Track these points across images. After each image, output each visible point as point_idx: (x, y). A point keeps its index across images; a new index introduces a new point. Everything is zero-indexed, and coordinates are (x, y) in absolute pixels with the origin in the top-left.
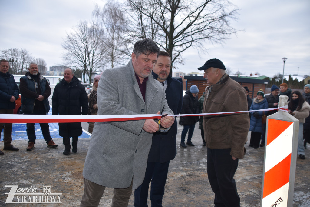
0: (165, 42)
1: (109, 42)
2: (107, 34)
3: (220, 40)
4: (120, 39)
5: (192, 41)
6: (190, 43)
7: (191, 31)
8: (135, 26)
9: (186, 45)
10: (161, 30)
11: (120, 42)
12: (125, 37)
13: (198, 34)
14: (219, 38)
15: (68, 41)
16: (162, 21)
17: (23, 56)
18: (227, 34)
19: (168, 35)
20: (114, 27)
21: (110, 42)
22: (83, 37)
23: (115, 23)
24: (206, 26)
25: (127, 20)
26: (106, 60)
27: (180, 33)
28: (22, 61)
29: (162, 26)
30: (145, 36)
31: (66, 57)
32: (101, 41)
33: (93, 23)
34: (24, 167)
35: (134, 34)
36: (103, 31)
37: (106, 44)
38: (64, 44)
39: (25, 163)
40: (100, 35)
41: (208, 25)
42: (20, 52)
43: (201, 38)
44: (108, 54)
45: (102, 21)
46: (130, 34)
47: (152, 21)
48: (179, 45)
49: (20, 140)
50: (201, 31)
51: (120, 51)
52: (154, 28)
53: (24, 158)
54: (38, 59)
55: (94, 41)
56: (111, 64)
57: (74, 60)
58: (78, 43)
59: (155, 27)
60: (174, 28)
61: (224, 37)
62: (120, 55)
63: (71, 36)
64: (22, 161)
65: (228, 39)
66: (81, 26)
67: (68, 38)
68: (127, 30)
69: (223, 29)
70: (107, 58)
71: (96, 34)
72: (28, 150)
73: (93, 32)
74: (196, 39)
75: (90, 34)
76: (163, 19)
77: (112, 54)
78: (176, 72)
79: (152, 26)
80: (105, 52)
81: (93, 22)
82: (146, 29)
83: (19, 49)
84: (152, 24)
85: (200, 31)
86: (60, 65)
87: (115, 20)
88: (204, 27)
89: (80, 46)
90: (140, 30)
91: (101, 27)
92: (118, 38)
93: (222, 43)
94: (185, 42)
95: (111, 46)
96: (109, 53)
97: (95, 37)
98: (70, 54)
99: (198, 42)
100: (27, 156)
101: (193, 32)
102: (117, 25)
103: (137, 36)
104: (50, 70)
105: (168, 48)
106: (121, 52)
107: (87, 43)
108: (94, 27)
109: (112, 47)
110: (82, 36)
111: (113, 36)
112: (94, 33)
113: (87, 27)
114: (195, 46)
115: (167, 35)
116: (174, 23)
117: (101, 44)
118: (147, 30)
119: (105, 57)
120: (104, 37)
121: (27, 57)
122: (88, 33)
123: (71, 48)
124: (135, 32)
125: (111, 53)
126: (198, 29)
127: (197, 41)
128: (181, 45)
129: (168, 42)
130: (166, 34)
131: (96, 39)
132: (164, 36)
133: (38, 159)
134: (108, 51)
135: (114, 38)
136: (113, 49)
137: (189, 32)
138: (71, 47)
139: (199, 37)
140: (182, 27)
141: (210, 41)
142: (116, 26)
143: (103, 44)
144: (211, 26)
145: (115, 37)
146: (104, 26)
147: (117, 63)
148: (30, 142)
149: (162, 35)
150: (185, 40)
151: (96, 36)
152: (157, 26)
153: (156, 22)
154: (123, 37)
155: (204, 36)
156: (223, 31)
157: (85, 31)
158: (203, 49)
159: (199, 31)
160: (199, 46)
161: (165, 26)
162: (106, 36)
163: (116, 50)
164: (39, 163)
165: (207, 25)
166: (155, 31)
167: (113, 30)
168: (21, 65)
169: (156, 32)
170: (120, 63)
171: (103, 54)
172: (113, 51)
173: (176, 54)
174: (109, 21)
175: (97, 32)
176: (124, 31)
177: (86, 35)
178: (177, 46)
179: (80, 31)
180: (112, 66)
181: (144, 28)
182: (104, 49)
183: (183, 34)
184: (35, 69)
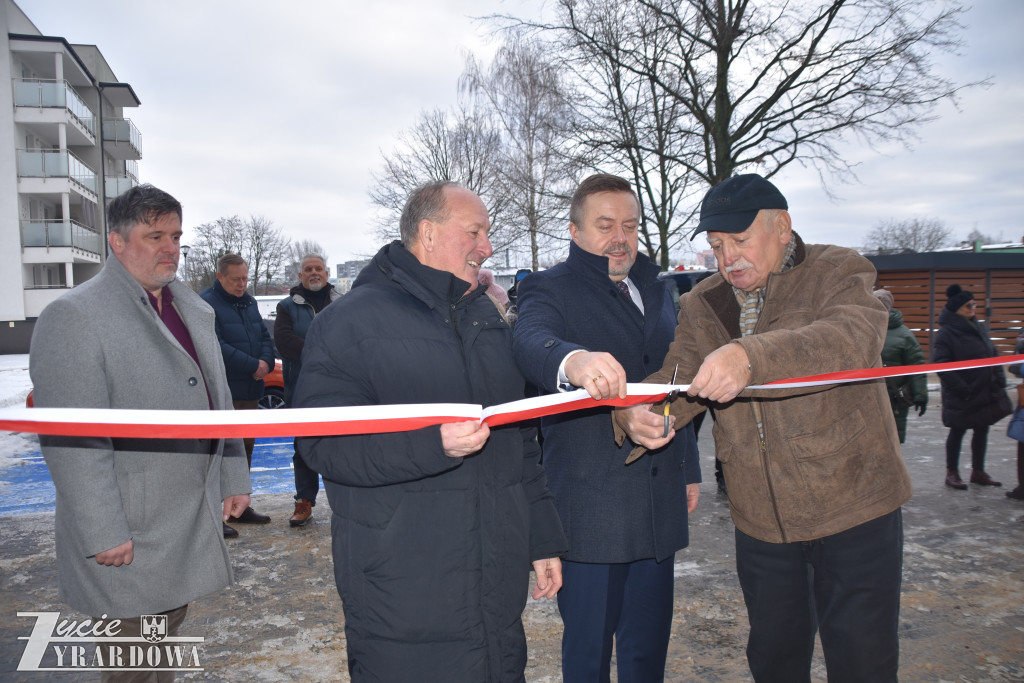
0: (704, 154)
1: (518, 171)
2: (511, 147)
3: (895, 127)
4: (552, 158)
5: (796, 141)
6: (791, 148)
7: (790, 107)
8: (599, 111)
9: (775, 158)
10: (686, 114)
11: (553, 167)
12: (568, 149)
13: (814, 115)
14: (891, 120)
15: (388, 179)
16: (687, 86)
17: (258, 238)
18: (919, 102)
19: (712, 128)
20: (532, 119)
21: (520, 170)
22: (436, 163)
23: (533, 106)
24: (840, 85)
25: (570, 92)
26: (513, 229)
27: (750, 121)
28: (253, 255)
29: (690, 103)
30: (636, 141)
32: (491, 170)
33: (462, 114)
34: (274, 575)
35: (599, 137)
36: (497, 138)
37: (510, 178)
38: (377, 190)
39: (278, 564)
40: (487, 151)
41: (849, 81)
42: (248, 226)
43: (826, 126)
44: (516, 212)
45: (492, 106)
46: (586, 138)
47: (653, 89)
48: (752, 160)
49: (259, 496)
50: (825, 104)
51: (557, 196)
52: (663, 110)
53: (272, 550)
54: (301, 243)
55: (471, 173)
56: (530, 243)
59: (667, 105)
60: (729, 103)
61: (913, 116)
62: (556, 211)
63: (396, 162)
64: (268, 557)
65: (926, 120)
66: (427, 128)
67: (388, 171)
68: (574, 125)
69: (907, 90)
70: (514, 224)
71: (476, 148)
72: (294, 524)
73: (464, 145)
74: (811, 134)
75: (456, 150)
76: (690, 77)
77: (532, 208)
79: (656, 106)
80: (506, 204)
82: (636, 116)
83: (245, 218)
84: (655, 99)
85: (821, 103)
87: (533, 97)
88: (837, 89)
90: (617, 122)
91: (489, 126)
92: (547, 155)
93: (904, 136)
94: (773, 146)
95: (527, 182)
96: (522, 207)
97: (472, 158)
99: (819, 144)
100: (281, 542)
101: (798, 111)
102: (539, 112)
103: (606, 143)
104: (339, 277)
105: (715, 173)
106: (559, 200)
108: (469, 127)
109: (529, 185)
110: (431, 158)
111: (531, 150)
112: (467, 146)
113: (445, 129)
114: (806, 157)
115: (707, 130)
116: (730, 87)
117: (492, 179)
118: (639, 120)
119: (510, 221)
120: (501, 157)
121: (268, 241)
122: (450, 146)
124: (601, 129)
125: (526, 205)
126: (815, 98)
127: (813, 141)
128: (758, 159)
129: (713, 151)
130: (703, 128)
131: (476, 165)
132: (698, 135)
133: (315, 551)
134: (516, 200)
135: (534, 157)
136: (533, 191)
137: (784, 113)
138: (399, 199)
139: (821, 124)
140: (759, 96)
141: (860, 134)
142: (536, 116)
143: (499, 180)
144: (861, 81)
145: (538, 152)
146: (499, 121)
147: (548, 237)
148: (300, 501)
149: (692, 133)
150: (773, 139)
151: (477, 154)
152: (672, 103)
153: (667, 89)
154: (561, 149)
155: (837, 119)
156: (904, 95)
157: (438, 142)
158: (839, 164)
159: (817, 106)
160: (821, 158)
161: (700, 100)
162: (508, 152)
163: (542, 193)
164: (318, 564)
165: (844, 81)
166: (666, 120)
167: (529, 129)
168: (253, 267)
169: (669, 122)
170: (559, 236)
171: (500, 211)
172: (532, 198)
174: (514, 102)
175: (478, 141)
176: (563, 130)
177: (444, 155)
178: (745, 165)
179: (423, 146)
180: (535, 249)
181: (630, 113)
182: (504, 196)
183: (762, 121)
184: (314, 272)
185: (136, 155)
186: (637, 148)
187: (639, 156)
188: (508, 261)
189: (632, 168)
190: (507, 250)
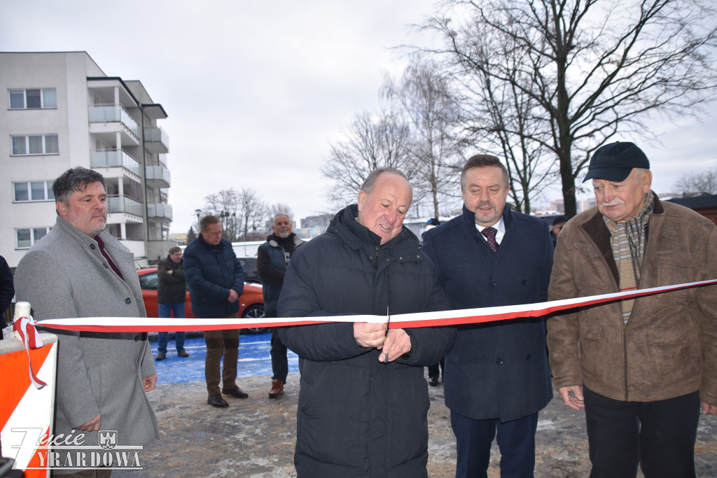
0: (551, 133)
1: (422, 150)
2: (417, 134)
3: (688, 106)
4: (446, 141)
5: (617, 120)
6: (614, 125)
7: (611, 97)
8: (476, 106)
9: (602, 133)
10: (537, 105)
11: (446, 146)
12: (456, 134)
13: (629, 101)
15: (333, 160)
16: (537, 87)
17: (246, 203)
19: (556, 115)
20: (431, 114)
21: (424, 149)
22: (366, 147)
23: (431, 105)
24: (646, 79)
25: (456, 95)
26: (420, 190)
27: (583, 108)
28: (244, 214)
29: (540, 98)
30: (503, 126)
31: (333, 195)
32: (404, 151)
33: (382, 113)
34: (258, 431)
35: (477, 125)
36: (407, 128)
37: (417, 156)
38: (327, 168)
39: (260, 423)
40: (401, 138)
41: (653, 76)
42: (240, 195)
43: (638, 109)
44: (422, 178)
45: (403, 107)
46: (467, 126)
47: (514, 89)
48: (585, 136)
49: (248, 378)
50: (636, 93)
51: (450, 167)
52: (522, 104)
53: (257, 414)
54: (276, 205)
55: (390, 153)
56: (432, 200)
57: (350, 199)
58: (356, 162)
59: (524, 101)
60: (566, 96)
61: (701, 98)
62: (450, 177)
63: (339, 148)
64: (255, 419)
66: (359, 124)
67: (333, 154)
68: (459, 117)
69: (696, 79)
70: (421, 187)
71: (393, 136)
72: (272, 396)
73: (384, 134)
74: (627, 115)
75: (379, 138)
76: (539, 80)
77: (433, 175)
78: (589, 199)
79: (516, 101)
80: (415, 174)
81: (384, 112)
82: (503, 109)
83: (238, 190)
84: (516, 97)
85: (633, 93)
86: (321, 214)
87: (431, 99)
88: (644, 82)
89: (361, 167)
90: (489, 114)
91: (401, 120)
92: (442, 139)
94: (600, 125)
95: (429, 158)
96: (426, 175)
97: (390, 143)
98: (341, 187)
99: (633, 122)
100: (263, 409)
101: (617, 99)
102: (435, 109)
103: (482, 129)
104: (302, 227)
105: (559, 146)
106: (451, 169)
107: (374, 158)
108: (387, 121)
109: (430, 159)
110: (363, 144)
111: (431, 136)
112: (387, 135)
113: (371, 124)
114: (625, 131)
115: (552, 116)
116: (567, 85)
117: (405, 157)
118: (505, 111)
119: (417, 185)
120: (411, 141)
121: (254, 204)
122: (375, 135)
123: (341, 175)
124: (479, 118)
125: (429, 174)
126: (629, 90)
127: (629, 120)
128: (590, 135)
129: (557, 130)
130: (549, 115)
131: (393, 148)
132: (546, 120)
133: (286, 414)
134: (422, 170)
135: (433, 140)
136: (433, 164)
137: (607, 101)
138: (341, 173)
139: (634, 108)
140: (588, 91)
141: (662, 112)
142: (433, 112)
143: (410, 157)
144: (662, 76)
145: (435, 137)
146: (408, 116)
147: (444, 195)
148: (276, 381)
149: (542, 119)
150: (599, 120)
151: (394, 140)
152: (528, 98)
154: (451, 134)
155: (645, 104)
156: (693, 84)
157: (367, 133)
158: (648, 135)
159: (630, 95)
160: (636, 131)
161: (546, 95)
162: (415, 138)
163: (439, 165)
164: (288, 423)
165: (648, 77)
166: (524, 110)
167: (429, 121)
168: (244, 222)
169: (526, 112)
170: (452, 194)
171: (411, 178)
172: (433, 169)
173: (580, 156)
174: (418, 103)
175: (394, 131)
176: (452, 121)
177: (371, 142)
178: (580, 139)
179: (357, 136)
180: (436, 204)
181: (499, 107)
182: (414, 168)
183: (591, 108)
184: (283, 225)
185: (165, 150)
186: (505, 131)
187: (506, 136)
188: (418, 213)
189: (501, 145)
190: (417, 205)
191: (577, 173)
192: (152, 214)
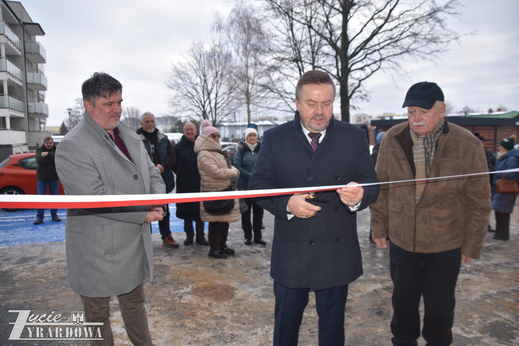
0: (335, 65)
1: (241, 73)
2: (237, 60)
3: (429, 54)
4: (259, 66)
5: (381, 60)
6: (378, 63)
7: (378, 43)
8: (283, 42)
10: (326, 45)
11: (258, 71)
12: (267, 62)
13: (390, 47)
14: (428, 51)
15: (175, 75)
18: (442, 42)
19: (340, 52)
20: (248, 46)
21: (242, 72)
22: (199, 68)
23: (249, 40)
24: (403, 32)
25: (268, 33)
26: (238, 102)
27: (359, 49)
29: (329, 39)
30: (301, 58)
31: (173, 102)
32: (227, 72)
33: (212, 43)
35: (282, 56)
36: (230, 55)
37: (237, 76)
38: (169, 81)
40: (225, 62)
41: (408, 30)
43: (396, 53)
44: (240, 93)
45: (228, 39)
46: (276, 56)
47: (310, 32)
48: (359, 69)
50: (396, 41)
51: (260, 85)
52: (315, 43)
54: (129, 108)
55: (217, 73)
56: (246, 109)
57: (186, 106)
58: (191, 78)
59: (316, 41)
60: (348, 40)
61: (438, 49)
62: (260, 93)
63: (179, 67)
65: (444, 51)
66: (194, 50)
67: (174, 71)
68: (270, 49)
69: (435, 35)
70: (239, 99)
71: (219, 60)
73: (213, 59)
74: (388, 57)
75: (209, 61)
76: (329, 26)
77: (247, 91)
78: (356, 115)
79: (311, 41)
80: (235, 89)
81: (214, 42)
82: (301, 45)
84: (311, 37)
85: (394, 41)
86: (164, 116)
87: (249, 35)
88: (401, 34)
89: (195, 82)
90: (291, 49)
91: (226, 49)
92: (256, 65)
93: (434, 58)
94: (369, 62)
95: (245, 78)
96: (242, 91)
97: (218, 65)
98: (180, 96)
99: (392, 62)
101: (382, 45)
102: (252, 43)
103: (287, 59)
105: (340, 75)
106: (261, 87)
107: (205, 76)
108: (216, 49)
109: (247, 79)
110: (197, 65)
111: (247, 62)
112: (215, 60)
113: (204, 50)
114: (386, 68)
115: (337, 53)
116: (349, 32)
117: (228, 76)
118: (303, 47)
119: (237, 98)
120: (232, 65)
122: (207, 59)
123: (180, 87)
124: (283, 52)
125: (245, 90)
126: (391, 39)
127: (389, 60)
128: (362, 69)
129: (340, 64)
130: (335, 52)
131: (219, 69)
132: (332, 56)
134: (240, 87)
135: (249, 65)
136: (248, 82)
137: (375, 45)
138: (180, 86)
139: (393, 52)
140: (363, 37)
141: (412, 57)
142: (250, 44)
143: (231, 77)
144: (413, 31)
145: (251, 63)
146: (231, 47)
147: (256, 106)
149: (329, 55)
150: (369, 59)
151: (220, 63)
152: (319, 40)
153: (317, 32)
154: (263, 62)
155: (401, 49)
156: (434, 38)
157: (201, 57)
158: (401, 72)
159: (391, 43)
160: (393, 68)
162: (236, 63)
163: (253, 84)
165: (405, 30)
166: (316, 48)
167: (247, 51)
169: (318, 49)
170: (261, 105)
171: (232, 93)
172: (248, 86)
173: (354, 84)
174: (239, 37)
175: (221, 57)
176: (264, 51)
177: (203, 64)
178: (355, 71)
179: (193, 59)
180: (249, 112)
181: (298, 45)
182: (233, 85)
183: (364, 49)
184: (151, 123)
185: (43, 61)
186: (301, 62)
187: (302, 66)
188: (235, 118)
189: (299, 72)
190: (235, 113)
191: (351, 95)
192: (32, 110)
